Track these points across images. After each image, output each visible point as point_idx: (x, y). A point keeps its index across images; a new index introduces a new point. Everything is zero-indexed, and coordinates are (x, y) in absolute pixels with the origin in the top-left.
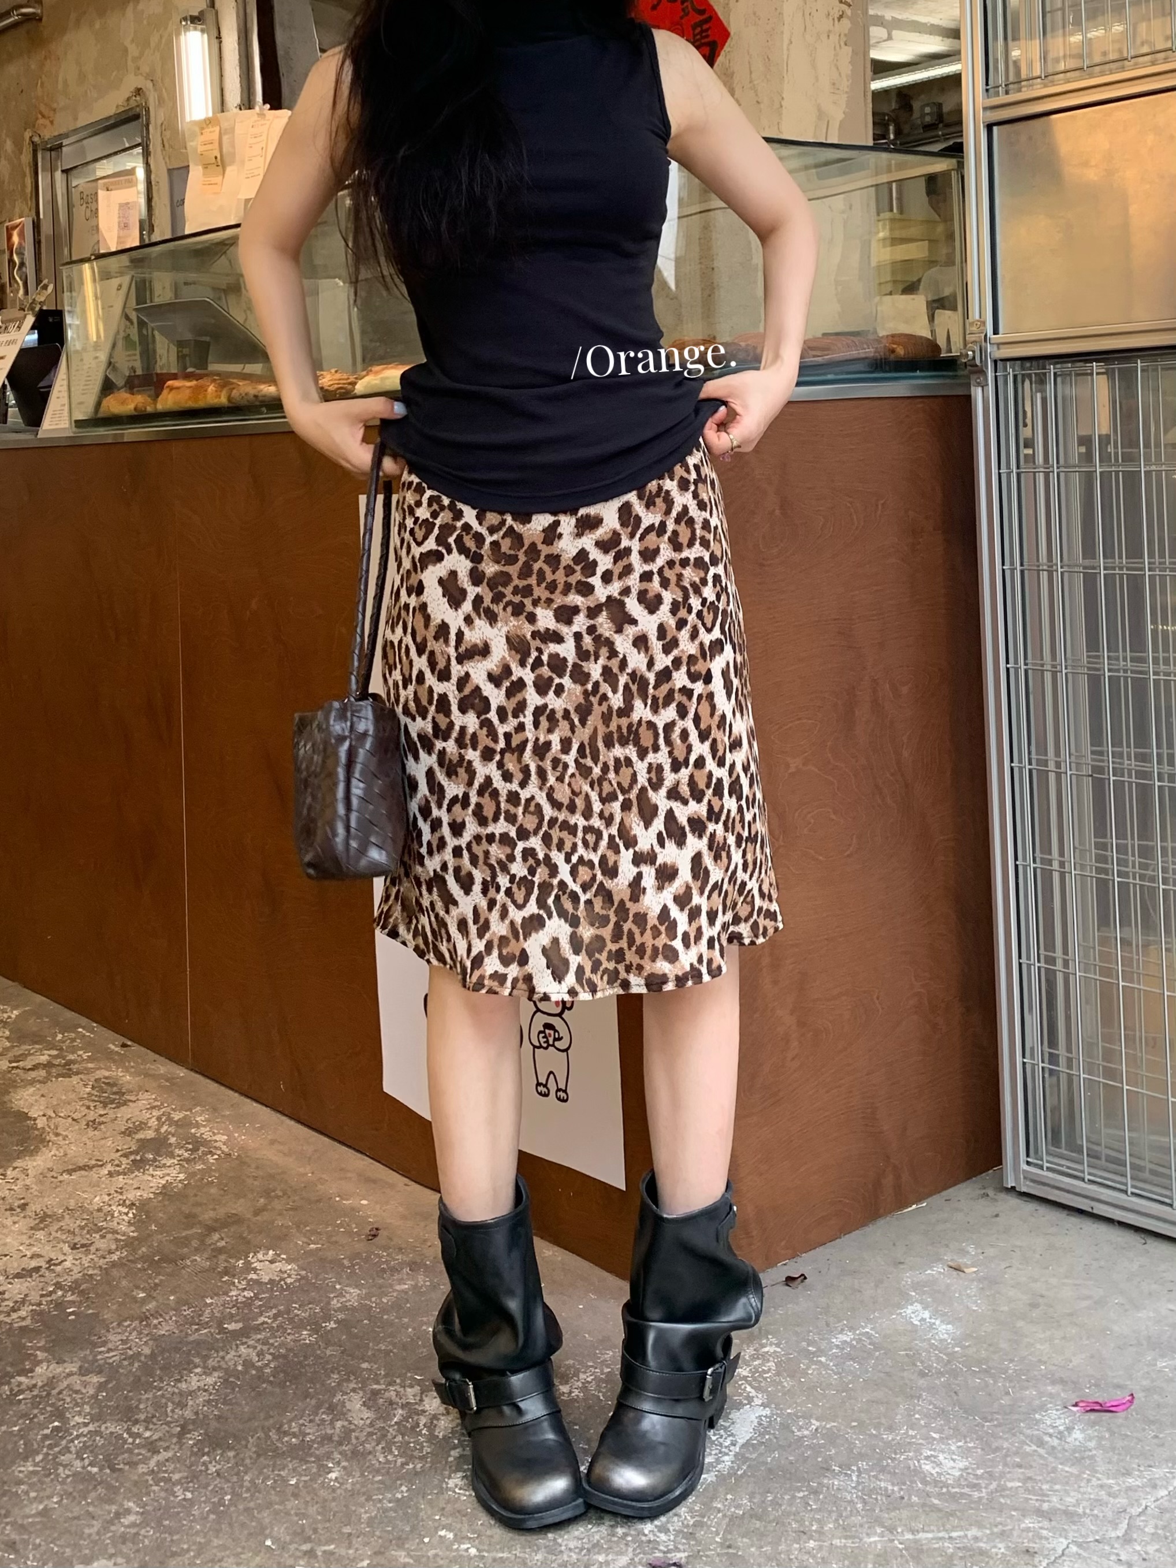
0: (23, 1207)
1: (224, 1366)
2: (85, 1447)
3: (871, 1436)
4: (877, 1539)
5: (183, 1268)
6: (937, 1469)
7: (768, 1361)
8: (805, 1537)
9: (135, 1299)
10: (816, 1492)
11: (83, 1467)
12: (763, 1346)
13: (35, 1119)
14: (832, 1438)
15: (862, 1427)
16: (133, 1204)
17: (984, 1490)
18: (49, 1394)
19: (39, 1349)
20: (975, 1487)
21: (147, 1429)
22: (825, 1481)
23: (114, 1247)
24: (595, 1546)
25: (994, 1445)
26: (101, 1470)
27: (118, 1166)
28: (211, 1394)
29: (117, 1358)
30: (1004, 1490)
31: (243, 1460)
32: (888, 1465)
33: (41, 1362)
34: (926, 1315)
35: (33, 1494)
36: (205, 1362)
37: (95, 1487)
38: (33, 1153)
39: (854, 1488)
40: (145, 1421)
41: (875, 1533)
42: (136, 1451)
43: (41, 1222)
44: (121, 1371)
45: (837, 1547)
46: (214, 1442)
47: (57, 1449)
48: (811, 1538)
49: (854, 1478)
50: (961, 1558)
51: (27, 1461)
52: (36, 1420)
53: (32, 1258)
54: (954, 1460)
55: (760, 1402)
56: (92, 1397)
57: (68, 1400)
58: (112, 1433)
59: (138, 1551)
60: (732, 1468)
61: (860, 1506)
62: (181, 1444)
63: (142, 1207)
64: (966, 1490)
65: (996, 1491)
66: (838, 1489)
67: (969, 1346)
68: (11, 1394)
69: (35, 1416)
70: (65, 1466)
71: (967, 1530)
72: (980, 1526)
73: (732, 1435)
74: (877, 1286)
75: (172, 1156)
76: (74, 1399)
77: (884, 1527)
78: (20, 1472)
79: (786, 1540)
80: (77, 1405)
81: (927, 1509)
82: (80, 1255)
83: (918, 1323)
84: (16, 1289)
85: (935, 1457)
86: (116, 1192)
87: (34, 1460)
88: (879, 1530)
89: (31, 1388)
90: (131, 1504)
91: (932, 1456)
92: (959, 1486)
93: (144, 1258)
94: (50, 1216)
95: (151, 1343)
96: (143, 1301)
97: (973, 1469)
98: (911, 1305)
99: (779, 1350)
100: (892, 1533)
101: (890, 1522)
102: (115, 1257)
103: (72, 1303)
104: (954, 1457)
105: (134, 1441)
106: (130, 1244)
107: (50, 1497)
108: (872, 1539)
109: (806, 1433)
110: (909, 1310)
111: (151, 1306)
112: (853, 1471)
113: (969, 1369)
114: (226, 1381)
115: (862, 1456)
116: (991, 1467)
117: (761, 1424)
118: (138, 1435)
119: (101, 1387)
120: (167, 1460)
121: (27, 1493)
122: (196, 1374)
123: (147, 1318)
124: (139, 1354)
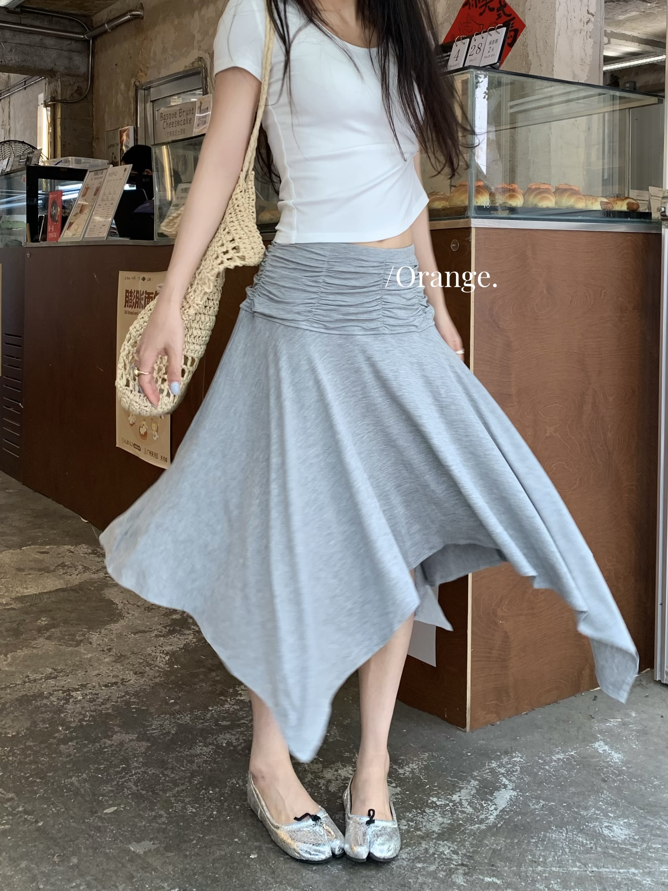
0: (110, 650)
1: (216, 743)
2: (139, 780)
3: (574, 812)
4: (576, 869)
5: (195, 689)
6: (612, 834)
7: (516, 766)
8: (536, 864)
9: (167, 703)
10: (543, 840)
11: (138, 790)
12: (513, 757)
13: (117, 605)
14: (551, 811)
15: (569, 807)
16: (168, 653)
17: (639, 848)
18: (120, 750)
19: (116, 725)
20: (635, 845)
21: (172, 773)
22: (548, 835)
23: (157, 675)
24: (416, 858)
25: (645, 823)
26: (147, 793)
27: (160, 632)
28: (207, 757)
29: (157, 734)
30: (650, 849)
31: (224, 794)
32: (583, 829)
33: (117, 732)
34: (606, 748)
35: (111, 802)
36: (205, 740)
37: (144, 801)
38: (116, 622)
39: (565, 840)
40: (172, 768)
41: (576, 866)
42: (166, 784)
43: (118, 659)
44: (159, 741)
45: (554, 871)
46: (209, 783)
47: (123, 780)
48: (539, 865)
49: (564, 834)
50: (626, 884)
51: (108, 784)
52: (113, 763)
53: (113, 677)
54: (622, 830)
55: (511, 788)
56: (144, 753)
57: (131, 754)
58: (153, 773)
59: (165, 838)
60: (494, 822)
61: (567, 850)
62: (190, 782)
63: (172, 654)
64: (629, 847)
65: (646, 849)
66: (555, 840)
67: (631, 767)
68: (101, 748)
69: (113, 761)
70: (128, 789)
71: (629, 869)
72: (636, 868)
73: (496, 805)
74: (578, 730)
75: (189, 629)
76: (134, 754)
77: (581, 863)
78: (104, 789)
79: (525, 865)
80: (135, 757)
81: (606, 855)
82: (139, 678)
83: (602, 752)
84: (104, 693)
85: (611, 827)
86: (159, 646)
87: (111, 784)
88: (578, 864)
89: (111, 746)
90: (162, 812)
91: (609, 826)
92: (625, 844)
93: (173, 682)
94: (123, 656)
95: (176, 727)
96: (172, 705)
97: (633, 836)
98: (598, 741)
99: (522, 760)
100: (586, 867)
101: (585, 860)
102: (157, 680)
103: (135, 702)
104: (622, 828)
105: (165, 779)
106: (166, 674)
107: (119, 805)
108: (574, 869)
109: (537, 807)
110: (596, 745)
111: (177, 707)
112: (564, 831)
113: (631, 780)
114: (215, 751)
115: (568, 823)
116: (644, 835)
117: (511, 800)
118: (168, 776)
119: (148, 748)
120: (183, 790)
121: (107, 801)
122: (200, 746)
123: (174, 714)
124: (169, 732)
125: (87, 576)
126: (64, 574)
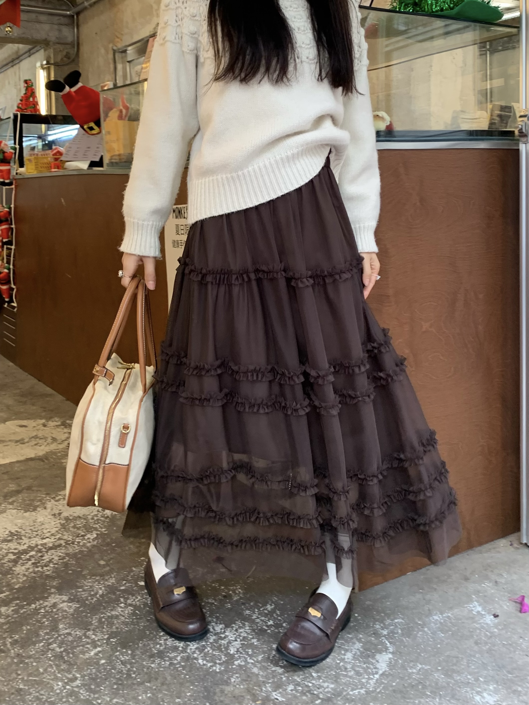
0: (60, 514)
1: (134, 604)
2: (63, 641)
7: (397, 627)
9: (99, 565)
11: (60, 652)
12: (395, 618)
14: (427, 675)
16: (108, 517)
18: (52, 611)
19: (52, 586)
21: (93, 634)
22: (422, 700)
25: (513, 688)
28: (126, 618)
29: (86, 595)
31: (135, 656)
32: (455, 694)
33: (52, 593)
34: (480, 609)
36: (126, 601)
40: (93, 630)
42: (86, 646)
44: (87, 602)
46: (124, 645)
52: (43, 624)
53: (59, 540)
54: (491, 695)
55: (391, 650)
56: (72, 615)
57: (60, 615)
58: (77, 635)
60: (373, 687)
62: (107, 644)
67: (500, 629)
68: (36, 609)
69: (44, 622)
70: (52, 651)
73: (377, 668)
74: (455, 591)
76: (63, 615)
80: (64, 618)
82: (80, 540)
83: (476, 613)
84: (49, 555)
85: (481, 692)
89: (45, 607)
91: (479, 691)
93: (108, 544)
95: (103, 588)
96: (104, 566)
98: (472, 602)
99: (403, 621)
102: (95, 543)
103: (72, 564)
105: (86, 640)
110: (471, 606)
111: (108, 568)
114: (134, 611)
117: (390, 663)
118: (88, 637)
119: (77, 610)
122: (121, 607)
123: (104, 575)
124: (96, 594)
125: (53, 447)
126: (36, 445)
